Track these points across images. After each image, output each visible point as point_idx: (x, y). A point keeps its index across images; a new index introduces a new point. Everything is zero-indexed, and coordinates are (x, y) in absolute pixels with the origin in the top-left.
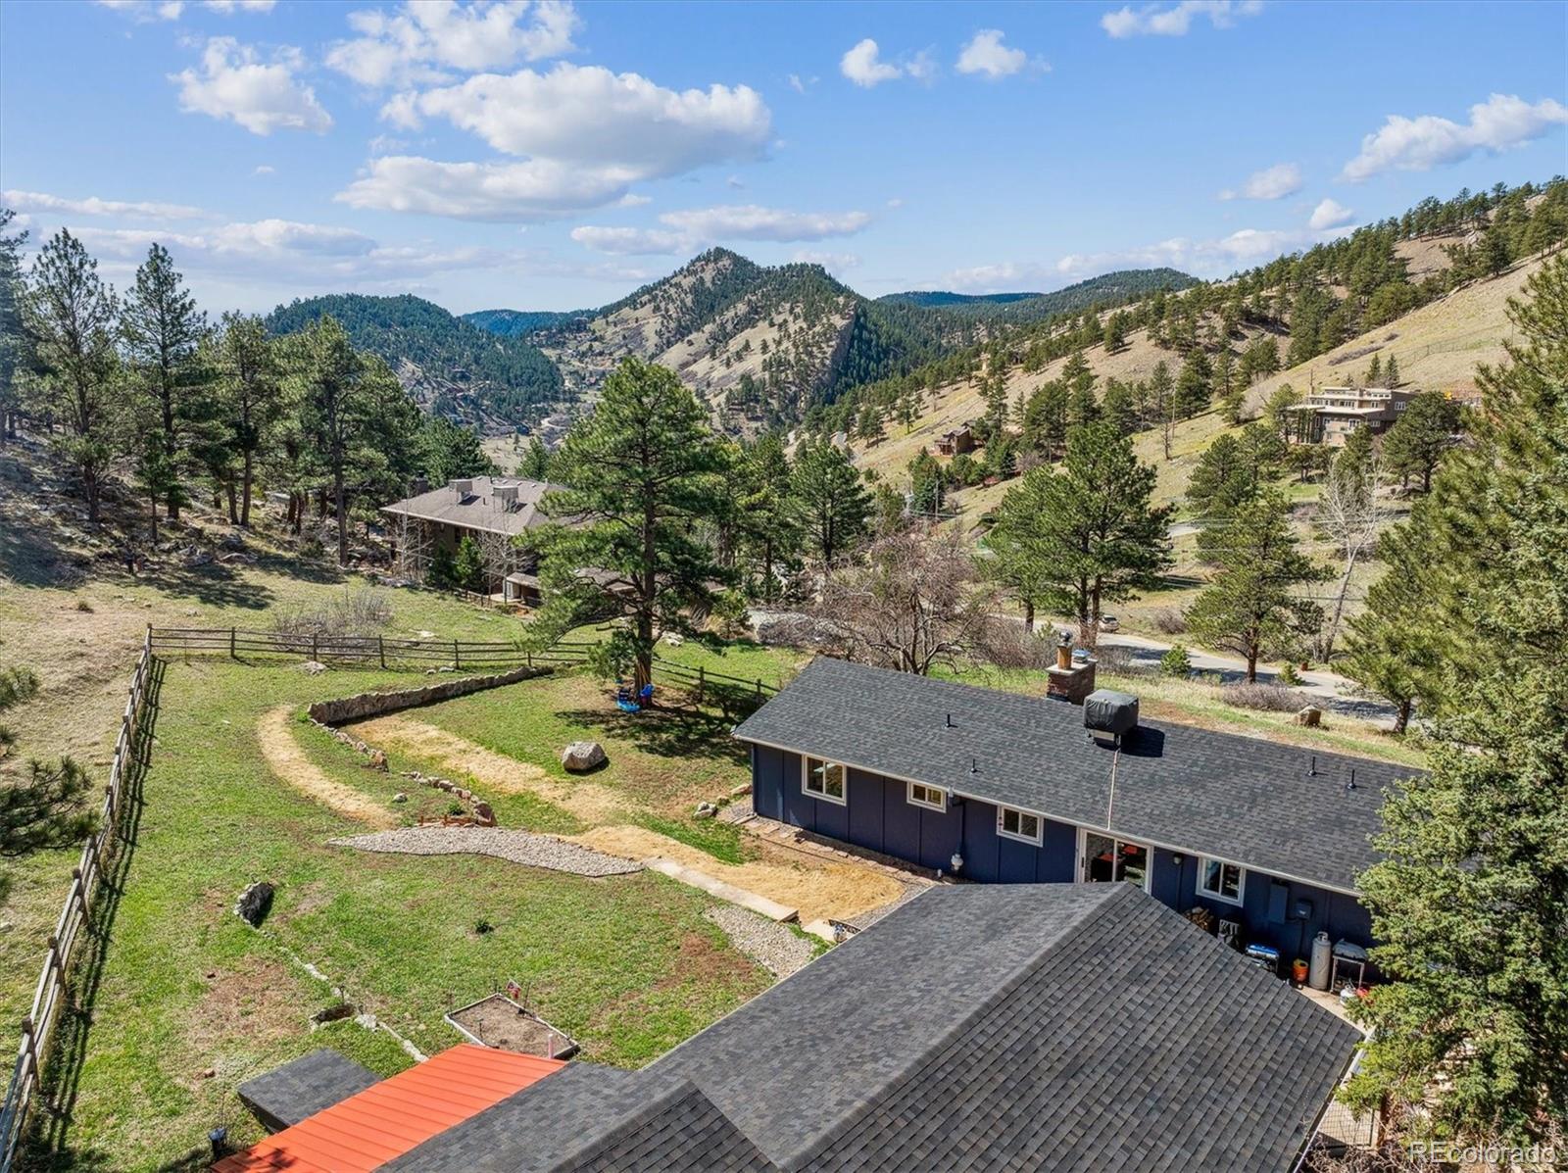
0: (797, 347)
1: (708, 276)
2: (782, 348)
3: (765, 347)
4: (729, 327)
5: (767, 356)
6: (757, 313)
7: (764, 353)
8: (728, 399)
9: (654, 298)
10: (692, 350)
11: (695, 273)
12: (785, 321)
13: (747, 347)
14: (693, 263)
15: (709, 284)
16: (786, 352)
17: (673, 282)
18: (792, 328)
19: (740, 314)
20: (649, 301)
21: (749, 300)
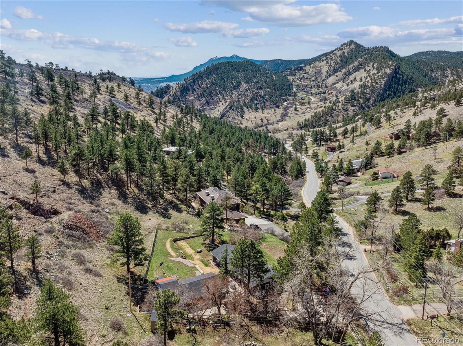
0: (372, 81)
1: (346, 51)
2: (367, 80)
3: (361, 80)
4: (351, 70)
5: (361, 83)
6: (361, 65)
7: (361, 82)
8: (345, 99)
9: (327, 58)
10: (337, 78)
11: (342, 50)
12: (370, 70)
13: (355, 79)
14: (342, 46)
15: (346, 54)
16: (368, 82)
17: (334, 53)
18: (372, 73)
19: (355, 65)
20: (325, 60)
21: (359, 61)
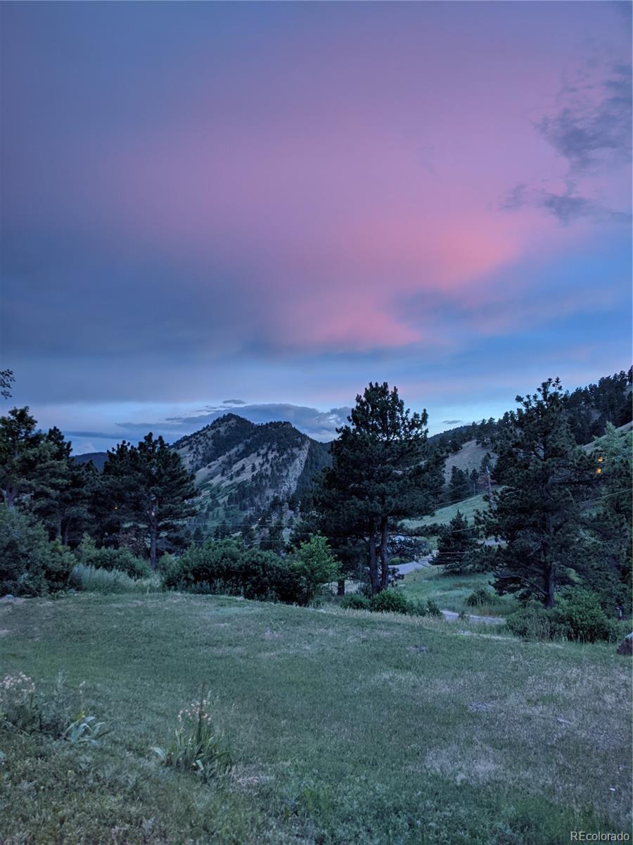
0: (272, 468)
1: (222, 429)
2: (264, 467)
3: (254, 468)
4: (234, 458)
5: (255, 473)
6: (251, 449)
7: (253, 471)
8: (229, 499)
9: (190, 443)
10: (210, 471)
11: (215, 428)
12: (267, 453)
13: (243, 468)
14: (214, 422)
15: (223, 434)
16: (266, 470)
17: (202, 433)
18: (270, 456)
19: (241, 449)
20: (187, 444)
21: (246, 442)
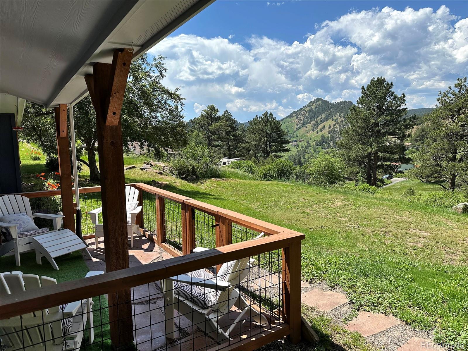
0: (340, 126)
1: (313, 107)
2: (335, 127)
3: (330, 127)
4: (319, 122)
5: (330, 130)
6: (329, 117)
8: (316, 143)
9: (297, 115)
10: (307, 129)
11: (310, 106)
12: (337, 119)
13: (324, 127)
14: (309, 103)
15: (314, 109)
17: (303, 109)
18: (339, 120)
19: (323, 117)
20: (295, 115)
21: (326, 113)
